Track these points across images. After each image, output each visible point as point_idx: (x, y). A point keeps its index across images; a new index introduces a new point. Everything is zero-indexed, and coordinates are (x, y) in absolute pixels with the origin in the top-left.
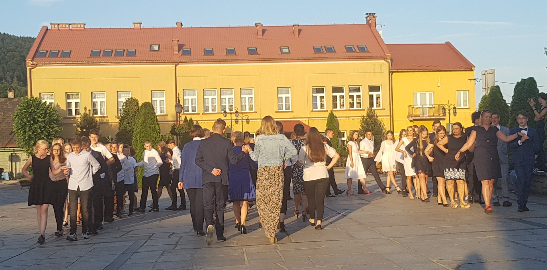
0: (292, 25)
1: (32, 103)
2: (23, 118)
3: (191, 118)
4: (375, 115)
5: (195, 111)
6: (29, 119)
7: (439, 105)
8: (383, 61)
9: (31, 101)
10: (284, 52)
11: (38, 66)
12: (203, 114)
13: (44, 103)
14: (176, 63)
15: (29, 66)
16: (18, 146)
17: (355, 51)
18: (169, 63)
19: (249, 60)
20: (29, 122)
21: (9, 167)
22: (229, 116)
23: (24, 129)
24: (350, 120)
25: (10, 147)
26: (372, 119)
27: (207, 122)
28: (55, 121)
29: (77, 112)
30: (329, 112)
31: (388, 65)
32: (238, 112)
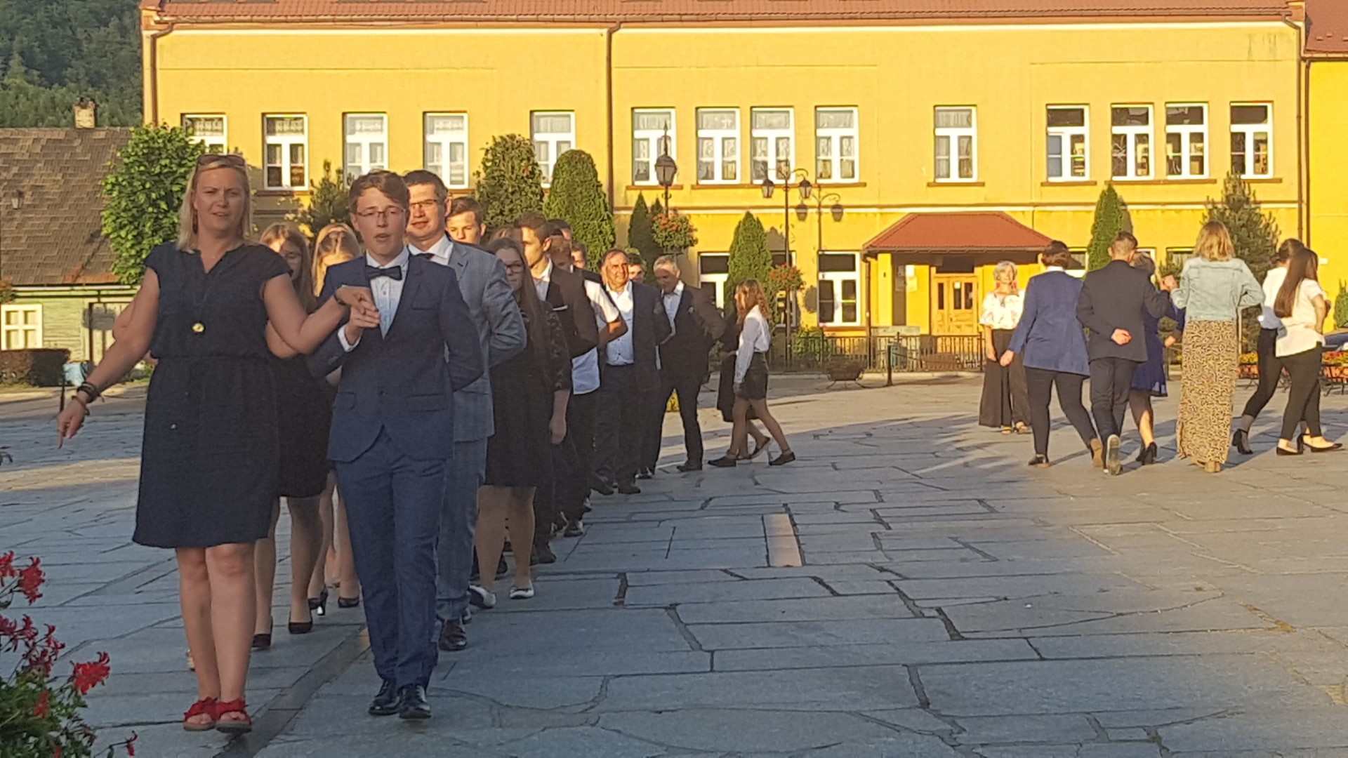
1: (162, 145)
2: (135, 193)
4: (1252, 199)
6: (154, 196)
8: (1280, 24)
9: (159, 138)
11: (178, 29)
12: (693, 188)
13: (198, 146)
14: (613, 25)
15: (148, 28)
16: (116, 281)
18: (589, 22)
19: (846, 16)
20: (154, 204)
21: (82, 347)
22: (778, 196)
23: (136, 228)
24: (1166, 213)
25: (88, 282)
26: (1240, 213)
27: (707, 215)
29: (297, 178)
30: (1102, 187)
31: (1294, 38)
32: (808, 183)
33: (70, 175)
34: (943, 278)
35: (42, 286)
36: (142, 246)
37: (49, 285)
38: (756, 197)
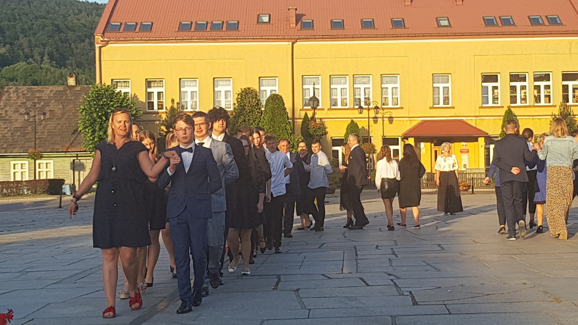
1: (103, 93)
2: (92, 113)
4: (572, 114)
6: (100, 114)
9: (102, 89)
10: (442, 24)
11: (110, 44)
12: (328, 109)
13: (118, 93)
14: (294, 40)
15: (97, 44)
16: (84, 150)
17: (543, 24)
18: (284, 39)
19: (394, 36)
20: (100, 117)
21: (70, 178)
22: (365, 113)
23: (92, 128)
24: (534, 120)
25: (73, 151)
26: (567, 119)
27: (335, 121)
29: (161, 106)
30: (506, 109)
32: (378, 107)
33: (65, 105)
34: (437, 148)
35: (53, 152)
36: (95, 136)
37: (56, 152)
38: (355, 114)
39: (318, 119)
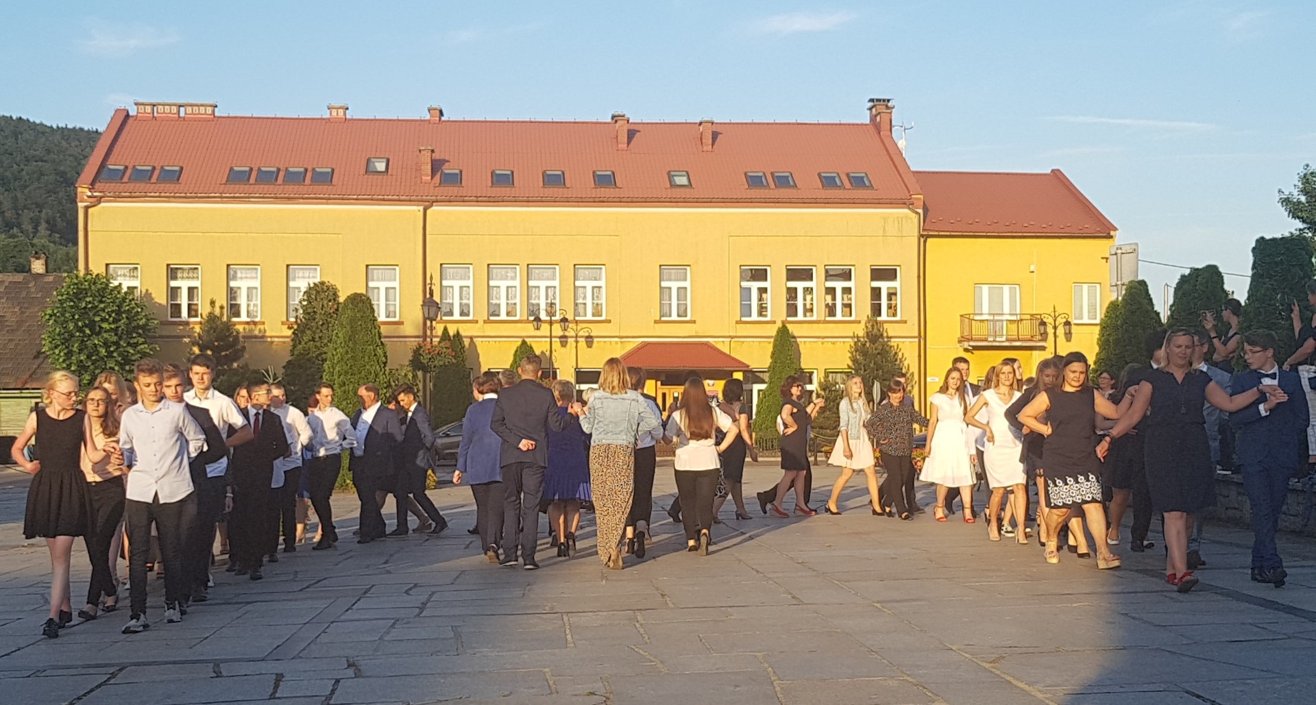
0: (698, 121)
1: (87, 287)
2: (67, 322)
3: (458, 332)
4: (885, 335)
5: (468, 315)
6: (80, 324)
7: (1032, 315)
8: (906, 211)
9: (86, 281)
10: (678, 183)
11: (104, 202)
12: (485, 322)
13: (116, 287)
14: (428, 204)
15: (81, 202)
18: (410, 201)
19: (597, 200)
20: (80, 330)
22: (545, 329)
23: (66, 347)
24: (825, 344)
25: (33, 387)
26: (877, 345)
27: (495, 341)
28: (140, 331)
29: (192, 311)
30: (779, 325)
31: (916, 220)
32: (567, 319)
33: (25, 308)
34: (666, 389)
37: (4, 389)
38: (529, 330)
39: (466, 337)
